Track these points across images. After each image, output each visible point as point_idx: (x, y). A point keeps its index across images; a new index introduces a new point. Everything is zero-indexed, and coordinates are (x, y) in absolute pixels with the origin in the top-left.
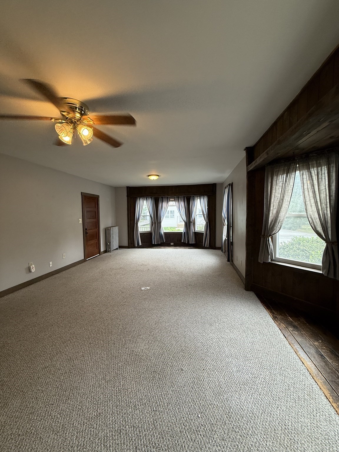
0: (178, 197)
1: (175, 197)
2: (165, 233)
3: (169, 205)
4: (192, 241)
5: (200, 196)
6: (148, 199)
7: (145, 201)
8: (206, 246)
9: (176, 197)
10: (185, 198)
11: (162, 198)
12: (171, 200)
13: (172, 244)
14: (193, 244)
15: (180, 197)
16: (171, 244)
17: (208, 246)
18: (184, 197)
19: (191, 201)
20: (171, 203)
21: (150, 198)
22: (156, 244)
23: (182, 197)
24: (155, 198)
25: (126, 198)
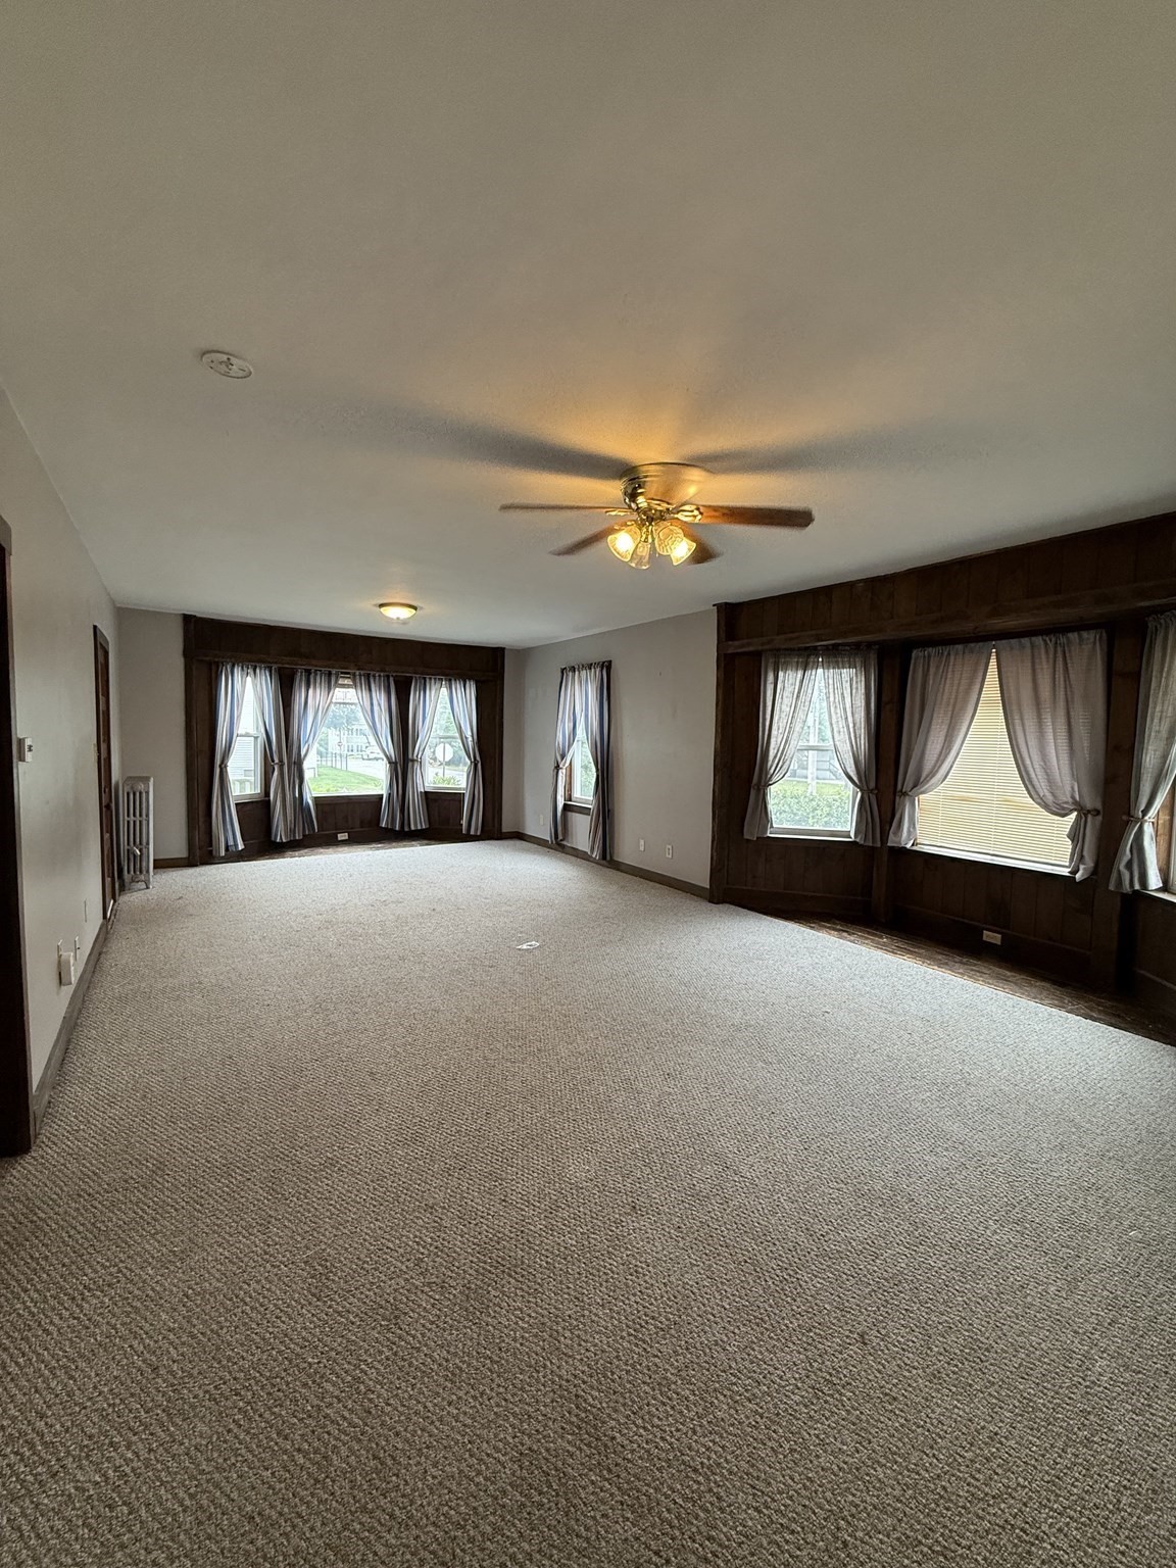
0: (368, 677)
1: (357, 673)
2: (317, 800)
3: (334, 700)
4: (418, 821)
5: (450, 680)
6: (258, 671)
7: (249, 679)
8: (472, 833)
9: (360, 675)
10: (391, 679)
11: (308, 672)
12: (341, 681)
13: (342, 836)
14: (422, 830)
15: (374, 676)
16: (339, 839)
17: (479, 833)
18: (388, 677)
19: (415, 694)
20: (339, 694)
21: (265, 668)
22: (284, 840)
23: (380, 676)
24: (279, 669)
25: (178, 663)
